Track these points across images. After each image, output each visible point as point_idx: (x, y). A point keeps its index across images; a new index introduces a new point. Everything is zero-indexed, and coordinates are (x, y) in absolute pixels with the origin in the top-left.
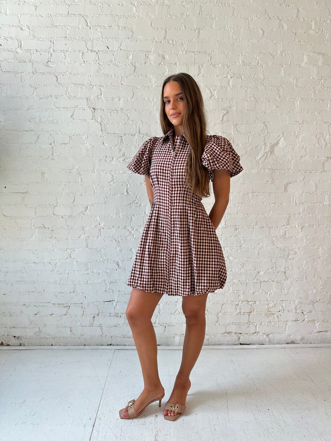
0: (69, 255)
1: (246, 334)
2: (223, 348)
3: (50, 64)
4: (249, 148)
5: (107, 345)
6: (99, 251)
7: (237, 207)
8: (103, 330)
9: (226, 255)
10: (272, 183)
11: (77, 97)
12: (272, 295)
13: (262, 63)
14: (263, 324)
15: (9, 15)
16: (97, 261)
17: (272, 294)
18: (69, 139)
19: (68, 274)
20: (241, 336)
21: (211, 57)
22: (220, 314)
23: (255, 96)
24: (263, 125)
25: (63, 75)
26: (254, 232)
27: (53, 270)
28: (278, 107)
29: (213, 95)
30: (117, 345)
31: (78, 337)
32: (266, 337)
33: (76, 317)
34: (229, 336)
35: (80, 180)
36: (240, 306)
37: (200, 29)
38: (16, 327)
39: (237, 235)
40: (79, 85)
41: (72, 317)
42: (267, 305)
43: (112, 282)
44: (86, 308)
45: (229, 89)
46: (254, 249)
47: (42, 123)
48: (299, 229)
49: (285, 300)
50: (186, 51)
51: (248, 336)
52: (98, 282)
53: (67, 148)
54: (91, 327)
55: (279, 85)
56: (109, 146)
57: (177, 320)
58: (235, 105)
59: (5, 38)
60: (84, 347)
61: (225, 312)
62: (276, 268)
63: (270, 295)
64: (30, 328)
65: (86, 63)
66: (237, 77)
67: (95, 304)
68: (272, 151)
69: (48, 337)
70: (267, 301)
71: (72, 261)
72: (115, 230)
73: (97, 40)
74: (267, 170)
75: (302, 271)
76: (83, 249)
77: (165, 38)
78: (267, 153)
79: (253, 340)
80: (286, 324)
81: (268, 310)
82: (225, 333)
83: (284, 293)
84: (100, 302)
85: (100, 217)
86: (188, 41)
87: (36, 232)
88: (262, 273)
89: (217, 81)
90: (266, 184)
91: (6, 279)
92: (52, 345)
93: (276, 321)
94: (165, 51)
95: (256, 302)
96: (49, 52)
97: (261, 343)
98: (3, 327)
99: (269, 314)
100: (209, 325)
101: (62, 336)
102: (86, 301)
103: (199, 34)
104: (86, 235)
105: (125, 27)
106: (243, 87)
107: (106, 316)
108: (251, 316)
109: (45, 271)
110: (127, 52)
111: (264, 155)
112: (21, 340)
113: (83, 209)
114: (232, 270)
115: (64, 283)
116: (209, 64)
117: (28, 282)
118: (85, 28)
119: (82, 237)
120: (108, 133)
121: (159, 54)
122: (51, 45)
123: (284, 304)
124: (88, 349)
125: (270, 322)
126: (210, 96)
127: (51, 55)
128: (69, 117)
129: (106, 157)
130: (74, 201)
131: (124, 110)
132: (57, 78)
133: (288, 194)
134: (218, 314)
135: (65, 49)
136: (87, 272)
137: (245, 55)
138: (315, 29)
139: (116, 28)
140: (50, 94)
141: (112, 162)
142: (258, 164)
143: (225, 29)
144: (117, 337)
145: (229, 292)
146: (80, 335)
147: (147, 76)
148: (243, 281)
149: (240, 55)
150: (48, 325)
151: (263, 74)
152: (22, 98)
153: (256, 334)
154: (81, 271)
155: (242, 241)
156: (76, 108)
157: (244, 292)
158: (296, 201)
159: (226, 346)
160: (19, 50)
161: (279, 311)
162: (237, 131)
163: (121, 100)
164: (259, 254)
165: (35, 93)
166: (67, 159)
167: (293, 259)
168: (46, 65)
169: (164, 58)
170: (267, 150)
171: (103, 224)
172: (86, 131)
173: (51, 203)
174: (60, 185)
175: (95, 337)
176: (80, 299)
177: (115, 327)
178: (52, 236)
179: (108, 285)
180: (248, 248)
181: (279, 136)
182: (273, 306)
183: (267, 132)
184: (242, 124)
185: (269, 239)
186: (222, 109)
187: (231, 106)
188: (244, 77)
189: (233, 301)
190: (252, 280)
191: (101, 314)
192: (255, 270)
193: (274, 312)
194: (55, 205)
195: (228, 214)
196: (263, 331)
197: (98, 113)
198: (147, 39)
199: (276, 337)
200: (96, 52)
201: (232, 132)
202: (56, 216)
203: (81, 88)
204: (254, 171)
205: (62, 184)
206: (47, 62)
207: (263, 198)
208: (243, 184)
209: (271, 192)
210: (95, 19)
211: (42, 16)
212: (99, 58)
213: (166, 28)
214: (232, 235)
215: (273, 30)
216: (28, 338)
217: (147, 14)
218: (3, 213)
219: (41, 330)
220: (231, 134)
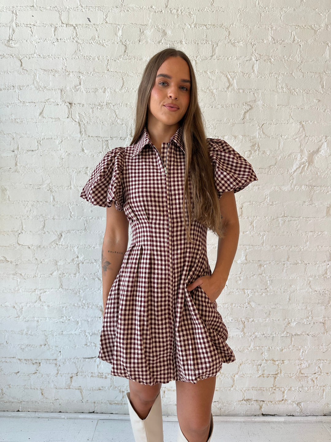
0: (38, 297)
1: (270, 402)
3: (12, 44)
4: (280, 157)
5: (89, 413)
6: (77, 293)
7: (263, 236)
8: (83, 394)
9: (246, 300)
10: (311, 204)
11: (47, 87)
12: (306, 353)
13: (299, 41)
14: (293, 389)
16: (74, 305)
17: (307, 351)
18: (37, 144)
19: (38, 321)
20: (264, 405)
21: (229, 32)
22: (237, 376)
23: (289, 86)
24: (299, 126)
25: (30, 58)
26: (285, 271)
27: (17, 316)
28: (319, 101)
29: (232, 85)
30: (101, 413)
31: (51, 402)
32: (296, 406)
33: (49, 376)
34: (248, 405)
35: (52, 199)
36: (264, 367)
39: (262, 274)
40: (50, 71)
41: (43, 376)
42: (298, 365)
43: (95, 334)
44: (61, 366)
45: (253, 76)
46: (284, 292)
49: (323, 359)
50: (196, 24)
51: (272, 405)
52: (76, 332)
53: (34, 156)
54: (68, 389)
55: (322, 70)
56: (91, 154)
58: (261, 98)
60: (59, 416)
61: (243, 374)
62: (312, 318)
63: (303, 352)
65: (60, 41)
66: (265, 60)
67: (72, 361)
68: (310, 161)
69: (13, 400)
70: (299, 360)
71: (43, 306)
72: (98, 265)
73: (75, 10)
74: (303, 187)
76: (56, 290)
77: (167, 6)
78: (303, 163)
79: (279, 410)
80: (323, 390)
81: (300, 371)
82: (242, 400)
83: (322, 350)
84: (79, 358)
85: (78, 247)
86: (198, 11)
88: (293, 324)
89: (237, 65)
90: (302, 205)
92: (19, 411)
93: (311, 385)
94: (167, 25)
95: (285, 362)
96: (10, 27)
97: (289, 414)
99: (301, 376)
100: (222, 391)
101: (31, 400)
102: (61, 356)
104: (59, 272)
106: (272, 73)
107: (87, 377)
108: (277, 379)
109: (8, 317)
110: (115, 25)
111: (300, 167)
113: (55, 237)
114: (253, 320)
115: (33, 333)
116: (226, 42)
119: (55, 274)
120: (89, 136)
121: (159, 28)
122: (13, 17)
123: (322, 364)
124: (64, 418)
125: (302, 387)
126: (227, 86)
127: (13, 30)
128: (38, 114)
129: (87, 168)
130: (44, 227)
131: (111, 104)
132: (21, 62)
134: (234, 376)
135: (32, 22)
136: (61, 320)
137: (276, 29)
140: (12, 85)
142: (291, 178)
144: (102, 403)
145: (249, 349)
146: (54, 399)
148: (268, 334)
149: (270, 29)
150: (12, 385)
151: (301, 56)
153: (283, 402)
154: (54, 318)
155: (268, 282)
156: (47, 103)
157: (269, 348)
159: (243, 417)
161: (315, 373)
162: (264, 133)
163: (106, 92)
164: (291, 299)
168: (7, 44)
169: (166, 34)
170: (304, 160)
171: (82, 257)
172: (59, 134)
173: (15, 229)
174: (25, 205)
175: (72, 402)
176: (53, 354)
177: (99, 391)
178: (16, 272)
179: (89, 338)
180: (276, 292)
181: (320, 141)
182: (306, 366)
183: (304, 135)
184: (271, 124)
185: (304, 279)
186: (244, 103)
187: (255, 100)
188: (274, 60)
189: (254, 361)
190: (280, 332)
191: (81, 373)
192: (284, 320)
193: (308, 374)
194: (19, 232)
195: (249, 245)
196: (293, 398)
197: (76, 110)
198: (141, 7)
199: (310, 406)
200: (74, 27)
201: (257, 134)
202: (21, 246)
203: (54, 75)
204: (286, 188)
205: (29, 203)
206: (8, 41)
207: (298, 225)
208: (271, 205)
209: (309, 217)
212: (77, 35)
214: (254, 273)
219: (4, 392)
220: (255, 137)
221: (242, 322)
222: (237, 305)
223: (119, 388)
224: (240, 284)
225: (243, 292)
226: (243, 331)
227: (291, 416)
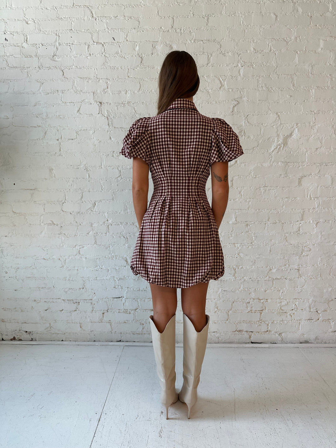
0: (78, 251)
1: (257, 333)
2: (233, 346)
3: (56, 58)
4: (261, 140)
5: (117, 341)
6: (107, 247)
7: (249, 202)
8: (112, 326)
9: (237, 252)
10: (286, 177)
11: (83, 91)
12: (285, 293)
13: (275, 50)
14: (275, 322)
15: (14, 9)
16: (105, 257)
17: (285, 292)
18: (76, 134)
19: (78, 270)
20: (252, 335)
21: (221, 45)
22: (230, 312)
23: (267, 86)
24: (276, 116)
25: (69, 69)
26: (266, 229)
27: (62, 266)
28: (291, 96)
29: (223, 86)
30: (126, 342)
31: (88, 333)
32: (278, 335)
33: (86, 313)
34: (240, 335)
35: (88, 176)
36: (252, 304)
37: (209, 15)
38: (27, 322)
39: (248, 231)
40: (85, 78)
41: (82, 313)
42: (279, 303)
43: (121, 279)
44: (96, 304)
45: (239, 78)
46: (266, 245)
47: (49, 119)
48: (313, 225)
49: (298, 298)
50: (195, 40)
51: (259, 335)
52: (107, 278)
53: (74, 143)
54: (101, 323)
55: (293, 73)
56: (116, 141)
58: (246, 95)
59: (11, 33)
60: (94, 343)
61: (235, 310)
62: (289, 266)
63: (282, 292)
64: (41, 323)
65: (92, 55)
66: (248, 66)
67: (104, 300)
68: (285, 143)
69: (58, 332)
70: (279, 299)
71: (81, 258)
72: (123, 226)
73: (103, 32)
74: (279, 163)
75: (317, 268)
76: (92, 245)
77: (172, 27)
78: (279, 145)
79: (264, 339)
80: (299, 323)
81: (281, 308)
82: (236, 331)
83: (297, 291)
84: (109, 298)
85: (107, 213)
86: (197, 30)
87: (45, 229)
88: (274, 271)
89: (227, 70)
90: (279, 177)
91: (17, 275)
92: (63, 341)
93: (289, 319)
94: (173, 41)
95: (268, 300)
96: (54, 46)
97: (273, 342)
98: (15, 322)
99: (282, 312)
100: (219, 323)
101: (72, 332)
102: (96, 297)
103: (208, 21)
104: (94, 232)
105: (131, 17)
106: (254, 76)
107: (116, 313)
108: (262, 314)
109: (54, 267)
110: (133, 43)
111: (277, 148)
112: (32, 335)
113: (90, 205)
114: (242, 267)
115: (74, 279)
116: (218, 53)
117: (38, 279)
118: (90, 20)
119: (90, 233)
120: (115, 128)
121: (167, 44)
122: (57, 38)
123: (297, 302)
124: (98, 345)
125: (283, 320)
126: (220, 87)
127: (57, 48)
128: (76, 112)
129: (114, 152)
130: (82, 198)
131: (131, 103)
132: (63, 72)
133: (302, 188)
134: (229, 312)
135: (71, 41)
136: (96, 269)
137: (257, 42)
138: (332, 11)
139: (122, 18)
140: (56, 89)
141: (119, 157)
142: (270, 156)
143: (235, 15)
144: (127, 333)
146: (90, 331)
147: (154, 67)
148: (254, 278)
149: (252, 42)
150: (58, 320)
151: (276, 62)
152: (28, 94)
153: (268, 332)
154: (90, 267)
155: (253, 237)
156: (83, 103)
157: (255, 289)
158: (310, 196)
159: (237, 344)
160: (25, 45)
161: (292, 310)
162: (248, 122)
163: (127, 93)
164: (271, 250)
165: (41, 88)
166: (74, 155)
167: (307, 256)
168: (52, 59)
169: (172, 48)
170: (280, 142)
171: (111, 221)
172: (92, 126)
173: (60, 199)
174: (68, 181)
175: (104, 333)
176: (89, 295)
177: (124, 324)
178: (61, 232)
179: (117, 282)
180: (259, 245)
181: (292, 127)
182: (285, 304)
183: (280, 123)
184: (254, 115)
185: (281, 235)
186: (232, 99)
187: (241, 97)
188: (256, 66)
189: (243, 299)
190: (263, 277)
191: (110, 310)
192: (267, 267)
193: (287, 310)
194: (63, 202)
195: (238, 210)
196: (276, 329)
197: (105, 108)
198: (153, 28)
199: (289, 336)
200: (102, 44)
201: (243, 123)
202: (64, 212)
203: (88, 82)
204: (266, 165)
205: (70, 180)
206: (53, 56)
207: (276, 193)
208: (254, 178)
209: (284, 186)
210: (100, 9)
211: (47, 9)
212: (105, 50)
213: (174, 16)
214: (242, 231)
215: (287, 14)
216: (39, 334)
217: (154, 2)
218: (13, 210)
219: (51, 326)
220: (242, 126)
221: (234, 269)
222: (229, 256)
223: (140, 322)
224: (232, 239)
225: (234, 246)
226: (234, 275)
227: (274, 343)
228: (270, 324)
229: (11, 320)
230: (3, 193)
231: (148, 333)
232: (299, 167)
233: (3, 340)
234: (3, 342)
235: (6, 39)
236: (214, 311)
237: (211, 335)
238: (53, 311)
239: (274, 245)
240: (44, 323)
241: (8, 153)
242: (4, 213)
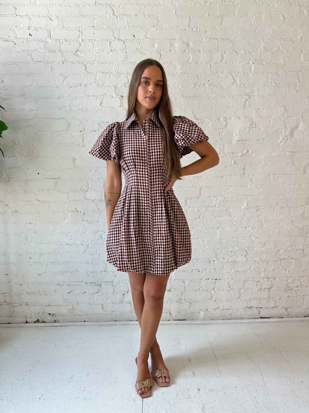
0: (100, 236)
1: (266, 309)
2: (245, 322)
3: (79, 53)
4: (271, 131)
7: (259, 189)
9: (248, 235)
10: (292, 165)
11: (105, 85)
13: (283, 49)
14: (282, 298)
15: (38, 5)
17: (291, 271)
18: (98, 126)
19: (99, 254)
20: (262, 310)
21: (234, 43)
22: (242, 290)
23: (276, 81)
24: (283, 110)
25: (92, 64)
26: (275, 213)
27: (85, 250)
28: (297, 91)
29: (236, 81)
31: (109, 313)
32: (285, 310)
33: (107, 294)
34: (251, 311)
36: (261, 283)
37: (223, 16)
38: (51, 305)
39: (259, 215)
40: (107, 73)
41: (103, 295)
42: (286, 281)
44: (116, 286)
45: (250, 74)
46: (275, 228)
47: (72, 111)
49: (303, 276)
50: (210, 38)
51: (268, 310)
53: (96, 135)
54: (121, 304)
55: (299, 70)
57: (202, 297)
58: (257, 90)
59: (35, 29)
60: (115, 323)
61: (247, 289)
62: (295, 246)
63: (289, 271)
64: (64, 305)
65: (113, 51)
66: (259, 63)
67: (125, 282)
68: (292, 134)
69: (81, 314)
70: (286, 277)
71: (103, 243)
74: (287, 153)
77: (189, 26)
78: (287, 136)
79: (272, 314)
80: (303, 298)
82: (246, 308)
83: (302, 269)
86: (212, 29)
87: (69, 215)
88: (282, 251)
89: (239, 67)
90: (287, 166)
91: (41, 260)
92: (85, 321)
93: (294, 295)
94: (190, 39)
95: (276, 279)
96: (77, 42)
98: (39, 305)
99: (288, 289)
100: (232, 301)
101: (94, 313)
102: (116, 279)
103: (222, 21)
105: (150, 16)
106: (264, 72)
108: (271, 292)
109: (78, 252)
110: (153, 40)
111: (284, 138)
112: (56, 317)
114: (253, 249)
115: (96, 263)
116: (231, 51)
117: (62, 263)
118: (112, 18)
121: (184, 42)
122: (79, 34)
123: (302, 280)
124: (119, 325)
125: (289, 297)
126: (233, 82)
127: (80, 44)
128: (99, 105)
132: (86, 67)
133: (307, 175)
134: (240, 290)
135: (93, 38)
137: (266, 41)
139: (142, 16)
140: (79, 83)
142: (278, 147)
143: (247, 16)
145: (251, 270)
146: (111, 311)
147: (172, 63)
148: (264, 259)
149: (262, 41)
150: (80, 302)
151: (284, 60)
152: (52, 87)
153: (275, 308)
155: (264, 221)
156: (105, 96)
157: (265, 269)
159: (248, 320)
160: (48, 40)
161: (298, 287)
162: (259, 115)
164: (279, 233)
165: (65, 82)
168: (75, 54)
169: (188, 46)
170: (287, 133)
172: (114, 118)
173: (83, 188)
174: (90, 171)
175: (125, 313)
176: (111, 278)
178: (84, 219)
180: (269, 228)
181: (298, 120)
182: (291, 282)
183: (287, 116)
184: (264, 108)
185: (289, 219)
186: (244, 94)
187: (252, 92)
188: (265, 63)
189: (254, 278)
190: (272, 257)
192: (275, 248)
193: (292, 287)
194: (86, 190)
195: (250, 196)
196: (283, 305)
198: (171, 27)
199: (294, 311)
200: (123, 41)
201: (254, 116)
202: (87, 200)
203: (109, 76)
204: (275, 154)
205: (93, 169)
206: (76, 52)
207: (284, 180)
208: (265, 166)
209: (291, 174)
210: (121, 8)
211: (70, 6)
212: (126, 47)
213: (190, 16)
214: (254, 215)
215: (294, 16)
216: (62, 316)
217: (172, 2)
218: (37, 198)
219: (74, 308)
220: (253, 118)
221: (245, 251)
222: (241, 239)
224: (243, 224)
225: (245, 229)
226: (246, 257)
227: (281, 318)
228: (278, 300)
229: (35, 303)
230: (27, 182)
231: (166, 312)
232: (304, 156)
233: (27, 322)
234: (27, 325)
235: (30, 34)
236: (227, 290)
237: (224, 312)
238: (76, 294)
239: (282, 228)
240: (67, 305)
241: (33, 144)
242: (29, 201)
